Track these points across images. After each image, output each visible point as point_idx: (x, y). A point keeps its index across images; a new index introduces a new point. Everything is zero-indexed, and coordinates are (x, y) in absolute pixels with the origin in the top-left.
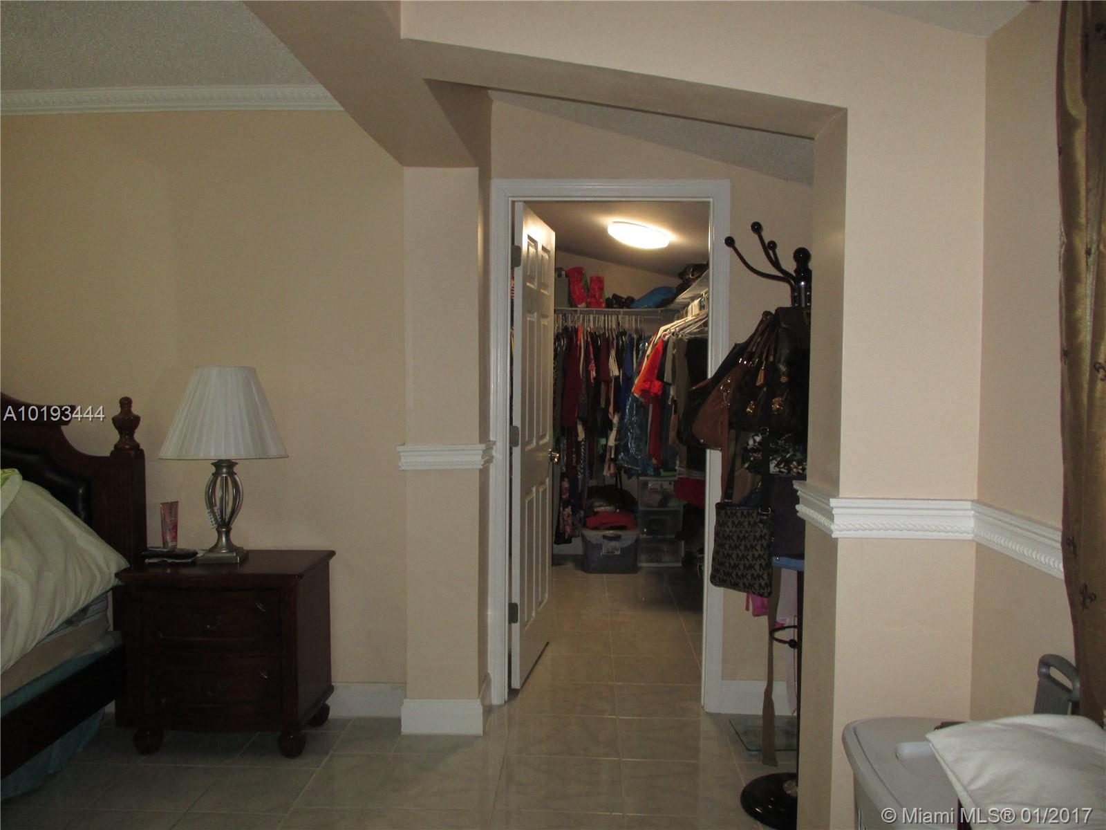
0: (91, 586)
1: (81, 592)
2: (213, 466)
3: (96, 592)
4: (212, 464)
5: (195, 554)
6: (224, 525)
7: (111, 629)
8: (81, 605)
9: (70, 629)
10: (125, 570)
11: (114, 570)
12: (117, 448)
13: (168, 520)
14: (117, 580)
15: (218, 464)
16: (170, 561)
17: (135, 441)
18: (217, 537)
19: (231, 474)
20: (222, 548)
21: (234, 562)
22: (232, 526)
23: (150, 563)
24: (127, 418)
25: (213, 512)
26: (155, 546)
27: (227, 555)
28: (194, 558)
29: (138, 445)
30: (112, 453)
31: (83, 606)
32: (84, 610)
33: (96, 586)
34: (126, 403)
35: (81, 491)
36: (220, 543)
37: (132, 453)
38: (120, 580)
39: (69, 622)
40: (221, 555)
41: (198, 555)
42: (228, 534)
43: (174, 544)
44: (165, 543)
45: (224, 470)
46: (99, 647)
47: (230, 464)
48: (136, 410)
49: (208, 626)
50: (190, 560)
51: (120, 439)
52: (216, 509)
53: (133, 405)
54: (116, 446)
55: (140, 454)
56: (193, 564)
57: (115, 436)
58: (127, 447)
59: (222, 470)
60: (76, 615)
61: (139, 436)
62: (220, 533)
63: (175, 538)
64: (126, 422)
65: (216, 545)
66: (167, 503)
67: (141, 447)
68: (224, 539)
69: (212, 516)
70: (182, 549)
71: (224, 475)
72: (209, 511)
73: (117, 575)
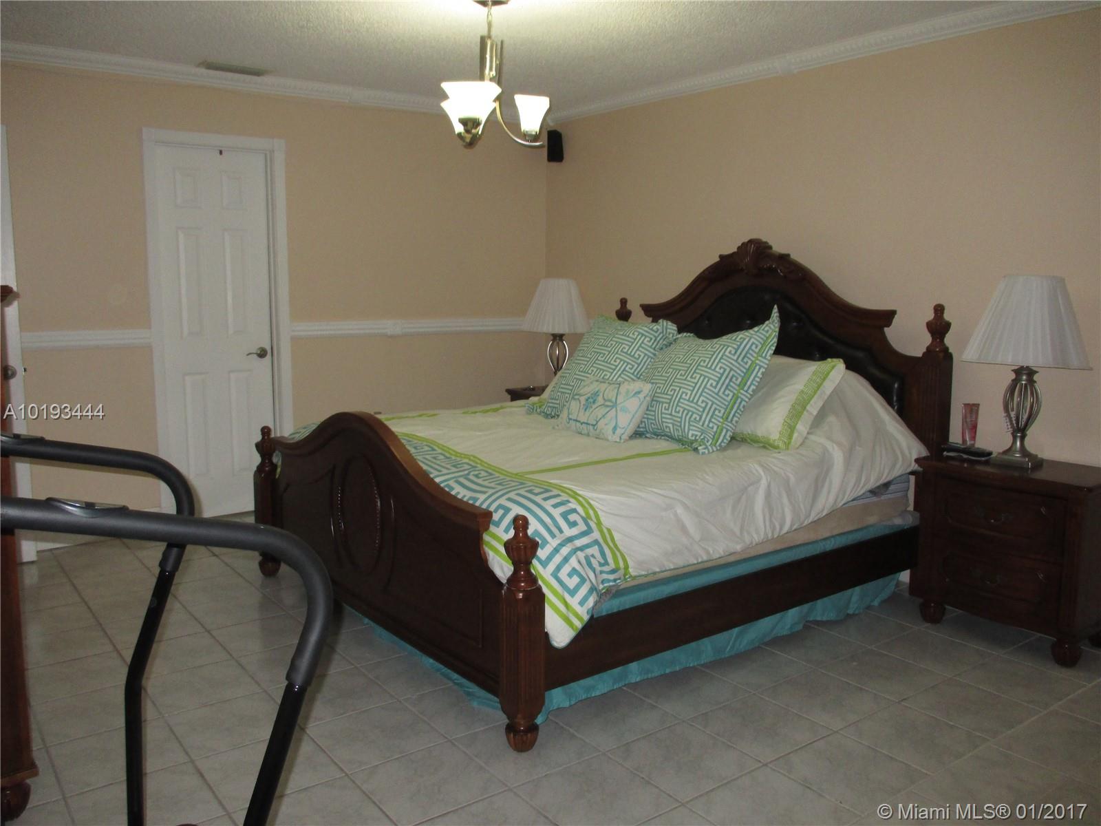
0: (894, 465)
1: (884, 468)
2: (1013, 372)
3: (897, 472)
4: (1013, 370)
5: (990, 454)
6: (1020, 431)
7: (911, 508)
8: (883, 480)
9: (875, 499)
10: (924, 458)
11: (915, 456)
12: (929, 350)
13: (968, 420)
14: (917, 465)
15: (1019, 372)
16: (965, 456)
17: (945, 345)
18: (1012, 441)
19: (1031, 382)
20: (1016, 451)
21: (1025, 466)
22: (1028, 433)
23: (947, 456)
24: (938, 324)
25: (1009, 416)
26: (956, 442)
27: (1019, 459)
28: (988, 458)
29: (947, 349)
30: (924, 354)
31: (886, 481)
32: (886, 485)
33: (898, 466)
34: (939, 310)
35: (896, 386)
36: (1013, 449)
37: (941, 355)
38: (920, 465)
39: (873, 492)
40: (1014, 458)
41: (992, 456)
42: (1023, 438)
43: (972, 442)
44: (964, 441)
45: (1024, 377)
46: (898, 522)
47: (1031, 372)
48: (947, 316)
49: (992, 521)
50: (983, 459)
51: (932, 342)
52: (1013, 414)
53: (945, 311)
54: (928, 348)
55: (948, 357)
56: (987, 463)
57: (927, 339)
58: (938, 350)
59: (1022, 376)
60: (878, 487)
61: (949, 340)
62: (1015, 438)
63: (973, 438)
64: (939, 327)
65: (1010, 449)
66: (969, 404)
67: (950, 351)
68: (1018, 443)
69: (1008, 420)
70: (978, 448)
71: (1024, 382)
72: (1006, 414)
73: (917, 461)
